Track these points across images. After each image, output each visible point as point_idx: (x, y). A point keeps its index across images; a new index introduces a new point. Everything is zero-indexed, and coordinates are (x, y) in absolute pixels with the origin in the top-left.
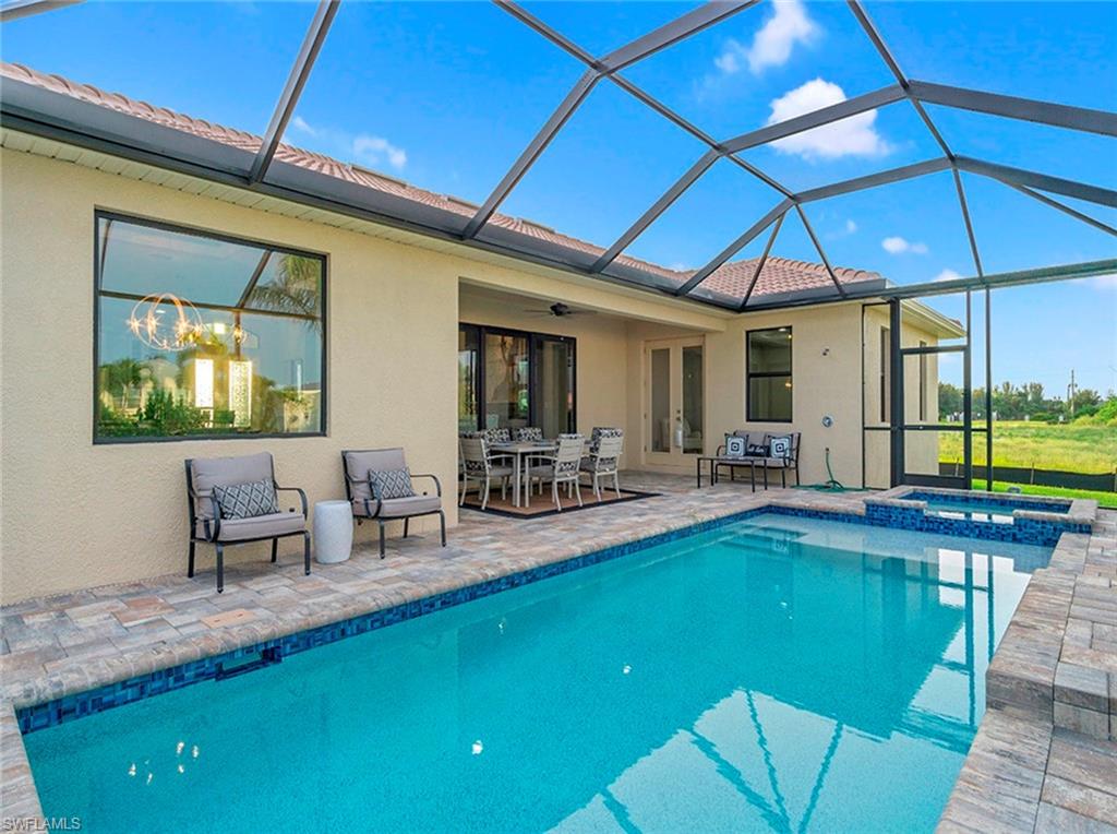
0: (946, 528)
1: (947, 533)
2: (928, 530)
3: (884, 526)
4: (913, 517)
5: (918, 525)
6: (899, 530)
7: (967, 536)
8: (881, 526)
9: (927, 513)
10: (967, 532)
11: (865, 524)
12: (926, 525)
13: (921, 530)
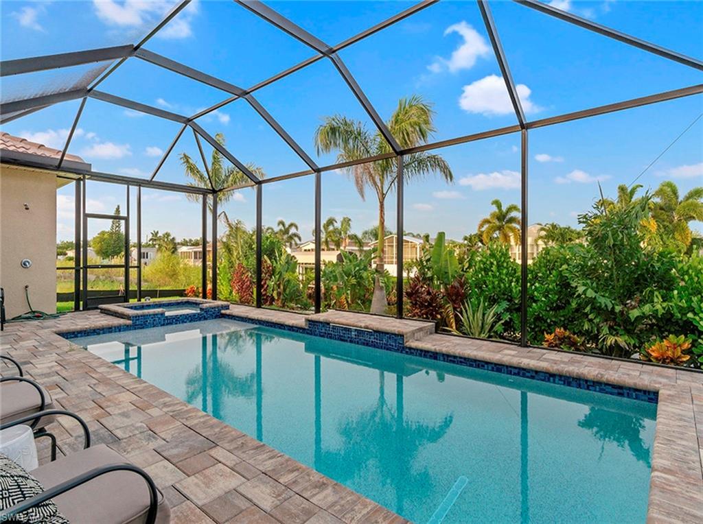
0: (176, 320)
1: (176, 324)
2: (167, 324)
3: (143, 328)
4: (159, 319)
5: (162, 323)
6: (152, 328)
7: (186, 322)
8: (141, 328)
9: (167, 314)
10: (185, 320)
11: (130, 330)
12: (166, 321)
13: (164, 325)
